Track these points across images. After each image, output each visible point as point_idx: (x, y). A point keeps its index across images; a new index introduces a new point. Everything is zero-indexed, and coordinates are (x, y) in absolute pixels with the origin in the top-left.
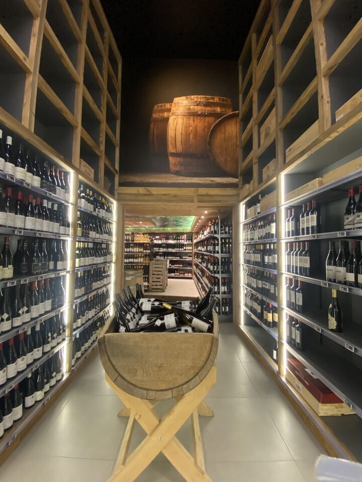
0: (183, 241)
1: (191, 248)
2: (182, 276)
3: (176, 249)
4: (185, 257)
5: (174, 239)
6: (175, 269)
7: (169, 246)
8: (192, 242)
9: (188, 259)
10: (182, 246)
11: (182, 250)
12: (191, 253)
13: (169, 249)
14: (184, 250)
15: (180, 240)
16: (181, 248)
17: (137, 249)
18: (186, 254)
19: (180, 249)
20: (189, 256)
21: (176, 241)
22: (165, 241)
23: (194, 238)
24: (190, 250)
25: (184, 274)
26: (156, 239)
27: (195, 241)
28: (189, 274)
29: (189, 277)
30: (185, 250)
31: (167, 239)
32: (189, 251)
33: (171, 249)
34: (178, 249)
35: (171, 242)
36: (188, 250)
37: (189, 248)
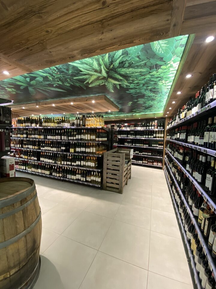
0: (153, 127)
1: (162, 135)
2: (150, 164)
3: (145, 136)
4: (154, 145)
5: (143, 126)
6: (143, 156)
7: (137, 133)
8: (164, 128)
9: (159, 147)
10: (152, 133)
11: (151, 137)
12: (163, 141)
13: (137, 136)
14: (154, 137)
15: (149, 126)
16: (151, 135)
17: (89, 135)
18: (157, 142)
19: (150, 137)
20: (160, 145)
21: (145, 128)
22: (133, 128)
23: (166, 123)
24: (161, 137)
25: (153, 162)
26: (125, 126)
27: (168, 127)
28: (159, 164)
29: (158, 166)
30: (156, 137)
31: (136, 126)
32: (160, 139)
33: (139, 136)
34: (147, 137)
35: (139, 128)
36: (158, 137)
37: (160, 135)
